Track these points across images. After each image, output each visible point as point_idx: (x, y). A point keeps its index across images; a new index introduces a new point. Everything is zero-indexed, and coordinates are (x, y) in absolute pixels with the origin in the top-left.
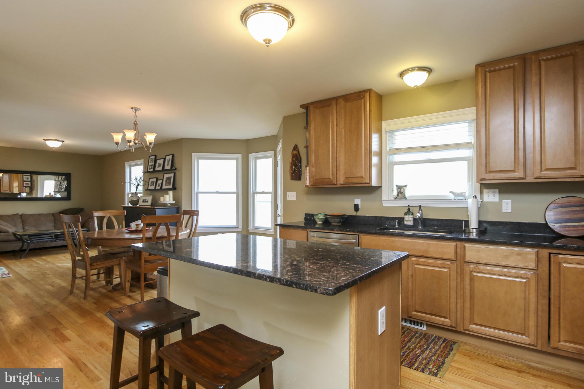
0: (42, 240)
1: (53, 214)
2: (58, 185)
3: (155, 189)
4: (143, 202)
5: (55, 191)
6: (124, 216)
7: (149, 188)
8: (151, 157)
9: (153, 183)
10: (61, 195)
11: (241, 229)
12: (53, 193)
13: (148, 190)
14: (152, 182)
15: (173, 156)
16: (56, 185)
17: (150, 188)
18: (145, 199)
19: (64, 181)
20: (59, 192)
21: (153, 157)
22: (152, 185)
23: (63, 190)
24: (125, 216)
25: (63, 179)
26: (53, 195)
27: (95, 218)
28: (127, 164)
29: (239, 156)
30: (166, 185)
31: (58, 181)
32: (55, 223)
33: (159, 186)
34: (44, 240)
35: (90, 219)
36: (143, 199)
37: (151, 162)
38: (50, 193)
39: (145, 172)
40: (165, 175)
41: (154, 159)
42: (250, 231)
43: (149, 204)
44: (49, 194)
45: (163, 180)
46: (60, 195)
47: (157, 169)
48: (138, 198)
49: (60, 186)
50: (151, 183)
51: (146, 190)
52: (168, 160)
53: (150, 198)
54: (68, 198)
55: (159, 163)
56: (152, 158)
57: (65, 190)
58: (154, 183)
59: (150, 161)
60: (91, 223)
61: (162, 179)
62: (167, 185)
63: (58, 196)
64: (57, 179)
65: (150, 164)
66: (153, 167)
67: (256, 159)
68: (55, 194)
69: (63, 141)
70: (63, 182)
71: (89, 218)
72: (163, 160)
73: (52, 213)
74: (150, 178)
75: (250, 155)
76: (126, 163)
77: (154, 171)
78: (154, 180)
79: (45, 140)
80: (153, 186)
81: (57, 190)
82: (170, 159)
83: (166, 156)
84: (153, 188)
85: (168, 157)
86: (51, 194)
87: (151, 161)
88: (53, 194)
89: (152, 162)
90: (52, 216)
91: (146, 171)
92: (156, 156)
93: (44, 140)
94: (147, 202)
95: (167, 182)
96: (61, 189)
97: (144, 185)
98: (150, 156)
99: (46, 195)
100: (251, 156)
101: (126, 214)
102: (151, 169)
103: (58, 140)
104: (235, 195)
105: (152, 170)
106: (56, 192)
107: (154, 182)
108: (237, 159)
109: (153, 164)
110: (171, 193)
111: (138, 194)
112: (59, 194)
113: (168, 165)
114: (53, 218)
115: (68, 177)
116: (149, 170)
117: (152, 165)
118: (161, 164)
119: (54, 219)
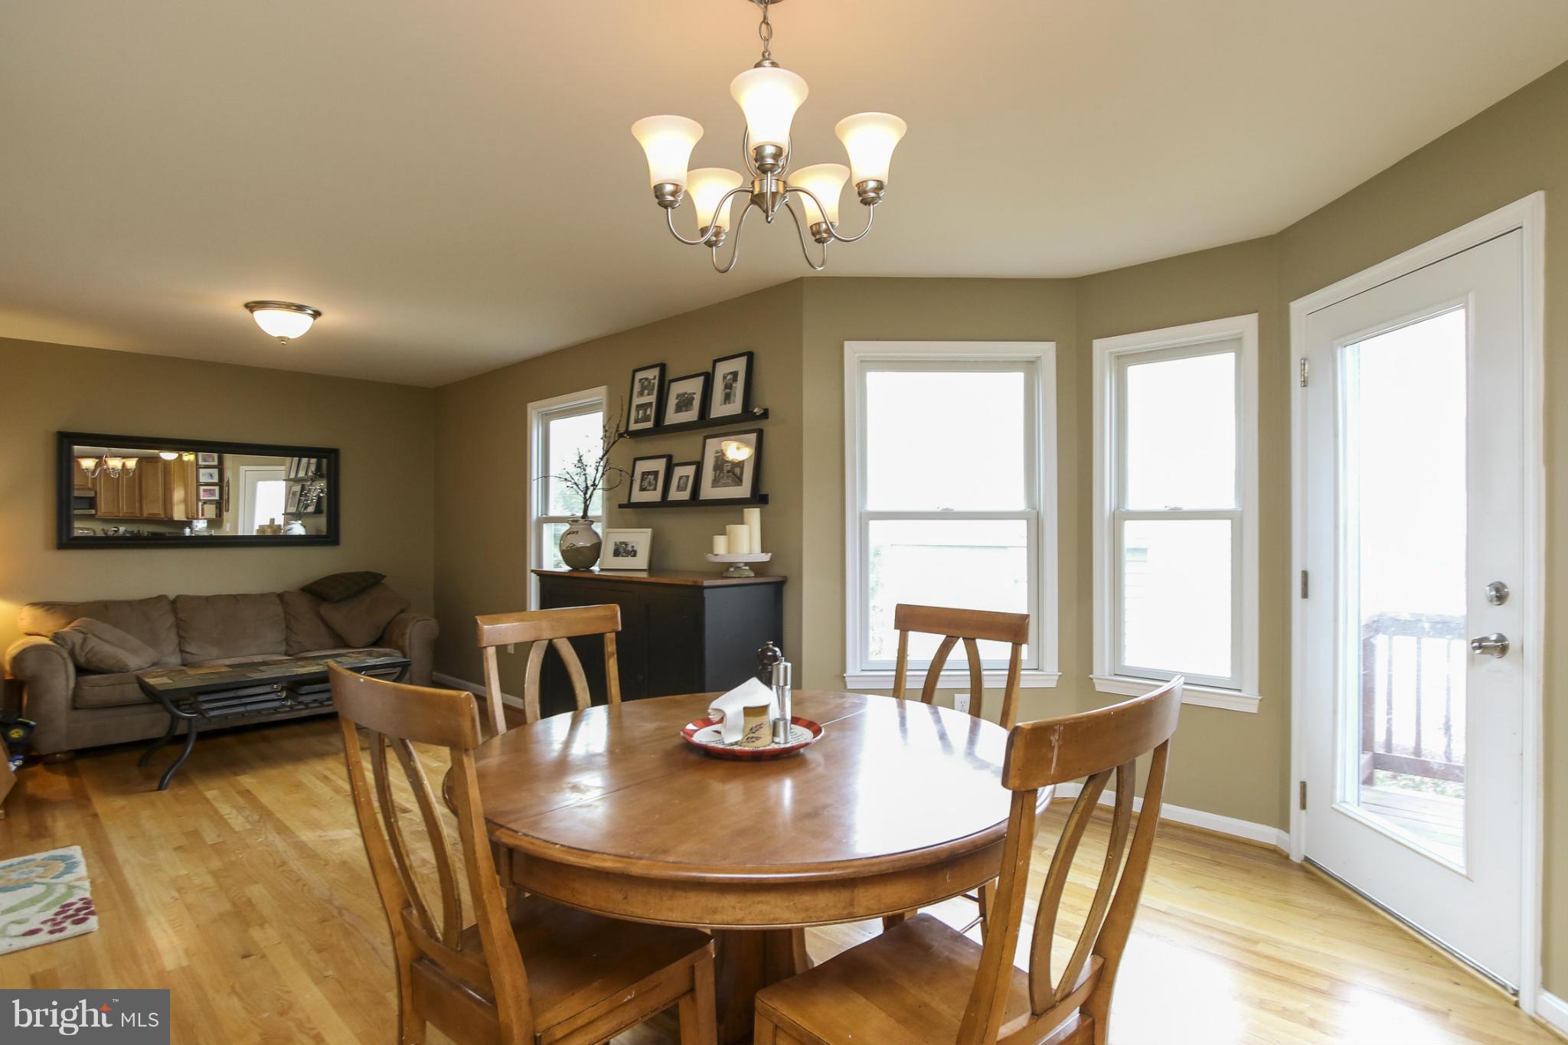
0: (242, 709)
1: (281, 596)
2: (294, 494)
3: (665, 503)
4: (617, 553)
5: (288, 511)
6: (614, 634)
7: (633, 500)
8: (639, 375)
9: (651, 477)
10: (305, 527)
11: (1057, 678)
12: (280, 521)
13: (630, 505)
14: (649, 473)
15: (750, 356)
16: (289, 494)
17: (638, 496)
18: (624, 543)
19: (313, 480)
20: (297, 516)
21: (653, 374)
22: (650, 484)
23: (311, 509)
24: (618, 634)
25: (310, 474)
26: (280, 526)
27: (491, 653)
28: (534, 410)
29: (1046, 351)
30: (716, 483)
31: (296, 480)
32: (287, 627)
33: (685, 489)
34: (249, 708)
35: (403, 615)
36: (616, 544)
37: (641, 394)
38: (272, 520)
39: (617, 435)
40: (708, 441)
41: (656, 382)
42: (1098, 688)
43: (641, 561)
44: (268, 524)
45: (699, 466)
46: (302, 524)
47: (672, 417)
48: (595, 541)
49: (301, 495)
50: (642, 480)
51: (621, 506)
52: (725, 378)
53: (641, 539)
54: (330, 538)
55: (678, 396)
56: (646, 379)
57: (318, 511)
58: (656, 479)
59: (637, 387)
60: (408, 631)
61: (698, 458)
62: (726, 485)
63: (298, 529)
64: (292, 476)
65: (637, 401)
66: (651, 412)
67: (1123, 360)
68: (287, 523)
69: (316, 314)
70: (311, 485)
71: (402, 611)
72: (701, 379)
73: (278, 592)
74: (636, 459)
75: (1097, 344)
76: (530, 406)
77: (660, 428)
78: (660, 465)
79: (252, 307)
80: (655, 489)
81: (292, 510)
82: (735, 374)
83: (715, 362)
84: (654, 496)
85: (723, 369)
86: (276, 523)
87: (643, 388)
88: (282, 524)
89: (646, 392)
90: (278, 601)
91: (622, 430)
92: (663, 367)
93: (247, 306)
94: (634, 553)
95: (722, 470)
96: (307, 506)
97: (609, 489)
98: (635, 371)
99: (260, 526)
100: (1103, 349)
101: (620, 629)
102: (646, 419)
103: (300, 308)
104: (1021, 526)
105: (649, 425)
106: (290, 516)
107: (656, 473)
108: (1030, 366)
109: (652, 398)
110: (753, 515)
111: (592, 522)
112: (300, 522)
113: (727, 398)
114: (279, 609)
115: (328, 462)
116: (633, 427)
117: (650, 404)
118: (693, 399)
119: (286, 613)
